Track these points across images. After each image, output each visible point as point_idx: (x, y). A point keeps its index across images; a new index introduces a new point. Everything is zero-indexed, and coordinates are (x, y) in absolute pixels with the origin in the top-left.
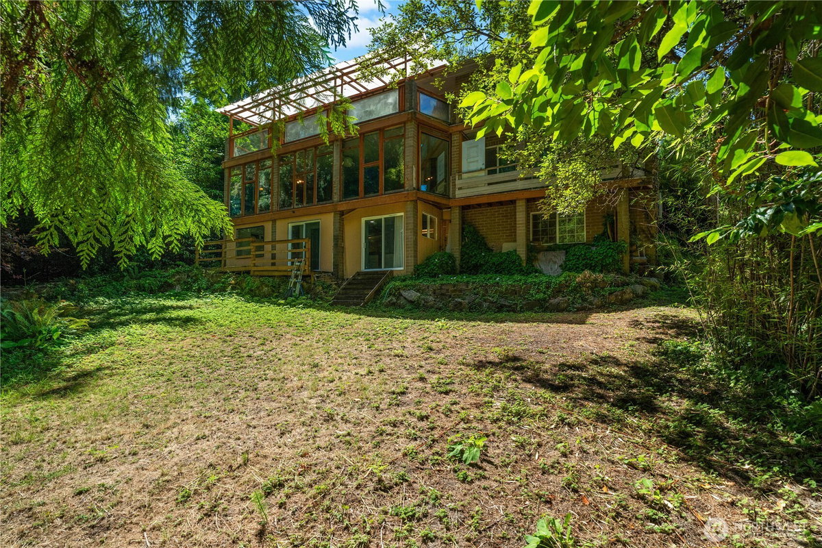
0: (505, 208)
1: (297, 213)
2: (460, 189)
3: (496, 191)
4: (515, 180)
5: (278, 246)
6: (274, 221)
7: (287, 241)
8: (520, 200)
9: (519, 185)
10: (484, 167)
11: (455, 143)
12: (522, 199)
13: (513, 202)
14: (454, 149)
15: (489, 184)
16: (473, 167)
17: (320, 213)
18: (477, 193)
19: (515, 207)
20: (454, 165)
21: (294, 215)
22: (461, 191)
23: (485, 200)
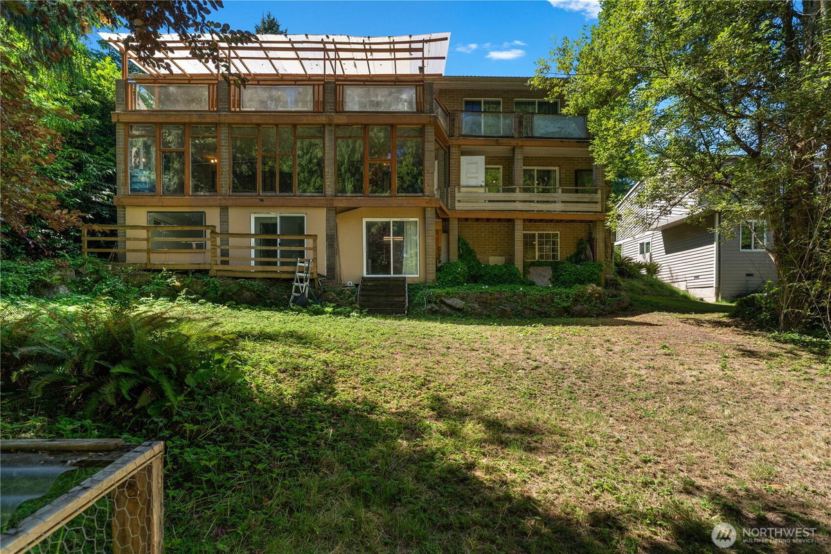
0: (491, 224)
1: (266, 203)
2: (459, 201)
3: (496, 208)
4: (514, 201)
5: (232, 241)
6: (224, 209)
7: (250, 235)
8: (518, 219)
9: (519, 206)
10: (483, 184)
11: (453, 156)
12: (520, 219)
13: (511, 221)
14: (452, 161)
15: (490, 201)
16: (473, 182)
17: (307, 206)
18: (478, 208)
19: (514, 225)
20: (453, 177)
21: (261, 204)
22: (461, 204)
23: (485, 216)
